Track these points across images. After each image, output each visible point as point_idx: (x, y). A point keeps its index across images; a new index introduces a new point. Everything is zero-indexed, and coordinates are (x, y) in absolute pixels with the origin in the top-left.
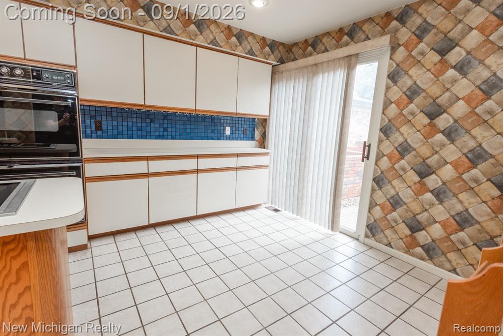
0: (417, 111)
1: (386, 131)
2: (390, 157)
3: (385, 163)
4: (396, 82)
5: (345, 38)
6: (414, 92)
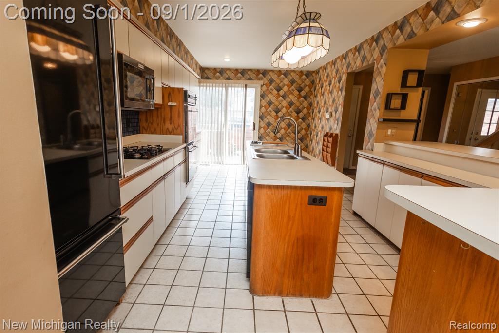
0: (272, 110)
1: (261, 118)
2: (264, 128)
3: (262, 130)
4: (263, 99)
5: (239, 74)
6: (270, 103)
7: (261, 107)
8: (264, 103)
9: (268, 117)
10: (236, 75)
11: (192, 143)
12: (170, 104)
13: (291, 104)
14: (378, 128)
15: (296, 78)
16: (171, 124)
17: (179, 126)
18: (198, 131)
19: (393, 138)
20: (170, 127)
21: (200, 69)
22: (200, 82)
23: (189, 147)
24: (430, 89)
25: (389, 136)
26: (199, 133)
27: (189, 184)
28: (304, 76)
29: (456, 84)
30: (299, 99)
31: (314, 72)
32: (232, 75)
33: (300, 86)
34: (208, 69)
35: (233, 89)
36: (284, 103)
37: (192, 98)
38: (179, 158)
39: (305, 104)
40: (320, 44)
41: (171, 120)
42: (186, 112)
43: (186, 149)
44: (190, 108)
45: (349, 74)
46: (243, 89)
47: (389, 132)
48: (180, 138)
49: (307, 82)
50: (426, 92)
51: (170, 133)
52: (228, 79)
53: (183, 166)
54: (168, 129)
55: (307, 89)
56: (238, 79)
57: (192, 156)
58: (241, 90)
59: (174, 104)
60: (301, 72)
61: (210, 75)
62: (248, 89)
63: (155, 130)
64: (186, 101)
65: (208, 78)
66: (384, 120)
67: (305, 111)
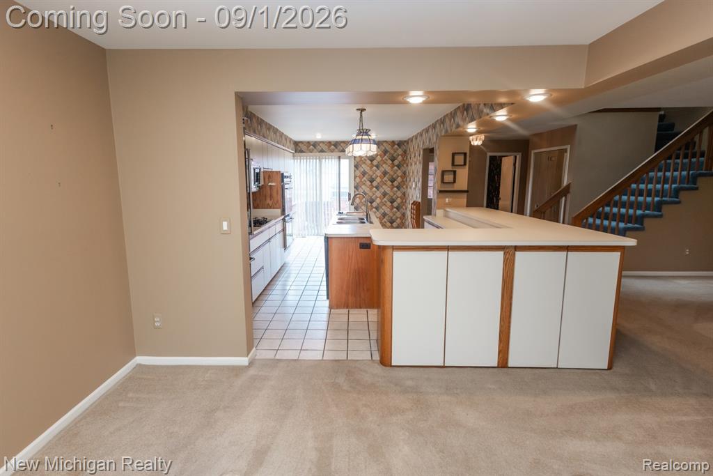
0: (367, 180)
1: (356, 188)
4: (357, 169)
5: (333, 147)
6: (364, 173)
7: (355, 177)
8: (358, 173)
9: (363, 187)
10: (329, 147)
11: (288, 215)
12: (270, 184)
13: (385, 173)
14: (438, 198)
15: (388, 148)
16: (271, 200)
17: (277, 201)
18: (293, 203)
19: (451, 205)
20: (270, 203)
21: (294, 144)
22: (294, 156)
23: (287, 218)
24: (520, 154)
25: (447, 204)
26: (295, 205)
27: (287, 251)
28: (396, 146)
29: (533, 152)
30: (392, 168)
31: (405, 141)
32: (325, 148)
33: (392, 156)
34: (301, 142)
35: (327, 160)
36: (379, 173)
37: (288, 177)
38: (279, 227)
39: (399, 173)
40: (368, 149)
41: (271, 196)
42: (283, 189)
43: (284, 220)
44: (286, 186)
45: (424, 150)
46: (337, 160)
47: (447, 200)
48: (279, 211)
49: (400, 151)
50: (518, 157)
51: (270, 208)
52: (322, 151)
53: (282, 233)
54: (268, 204)
55: (400, 158)
56: (332, 151)
57: (288, 226)
58: (335, 161)
59: (273, 184)
60: (393, 142)
61: (304, 148)
62: (342, 160)
63: (258, 205)
64: (283, 181)
65: (302, 151)
66: (441, 192)
67: (399, 179)
